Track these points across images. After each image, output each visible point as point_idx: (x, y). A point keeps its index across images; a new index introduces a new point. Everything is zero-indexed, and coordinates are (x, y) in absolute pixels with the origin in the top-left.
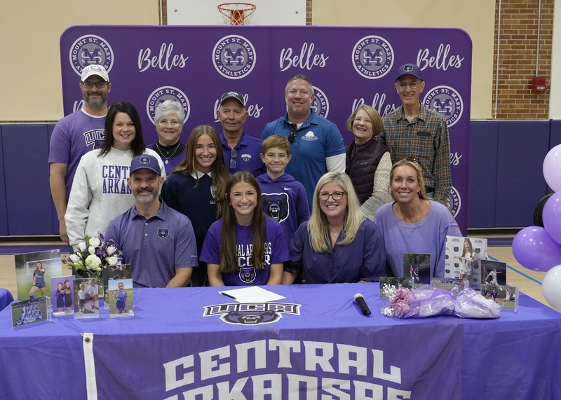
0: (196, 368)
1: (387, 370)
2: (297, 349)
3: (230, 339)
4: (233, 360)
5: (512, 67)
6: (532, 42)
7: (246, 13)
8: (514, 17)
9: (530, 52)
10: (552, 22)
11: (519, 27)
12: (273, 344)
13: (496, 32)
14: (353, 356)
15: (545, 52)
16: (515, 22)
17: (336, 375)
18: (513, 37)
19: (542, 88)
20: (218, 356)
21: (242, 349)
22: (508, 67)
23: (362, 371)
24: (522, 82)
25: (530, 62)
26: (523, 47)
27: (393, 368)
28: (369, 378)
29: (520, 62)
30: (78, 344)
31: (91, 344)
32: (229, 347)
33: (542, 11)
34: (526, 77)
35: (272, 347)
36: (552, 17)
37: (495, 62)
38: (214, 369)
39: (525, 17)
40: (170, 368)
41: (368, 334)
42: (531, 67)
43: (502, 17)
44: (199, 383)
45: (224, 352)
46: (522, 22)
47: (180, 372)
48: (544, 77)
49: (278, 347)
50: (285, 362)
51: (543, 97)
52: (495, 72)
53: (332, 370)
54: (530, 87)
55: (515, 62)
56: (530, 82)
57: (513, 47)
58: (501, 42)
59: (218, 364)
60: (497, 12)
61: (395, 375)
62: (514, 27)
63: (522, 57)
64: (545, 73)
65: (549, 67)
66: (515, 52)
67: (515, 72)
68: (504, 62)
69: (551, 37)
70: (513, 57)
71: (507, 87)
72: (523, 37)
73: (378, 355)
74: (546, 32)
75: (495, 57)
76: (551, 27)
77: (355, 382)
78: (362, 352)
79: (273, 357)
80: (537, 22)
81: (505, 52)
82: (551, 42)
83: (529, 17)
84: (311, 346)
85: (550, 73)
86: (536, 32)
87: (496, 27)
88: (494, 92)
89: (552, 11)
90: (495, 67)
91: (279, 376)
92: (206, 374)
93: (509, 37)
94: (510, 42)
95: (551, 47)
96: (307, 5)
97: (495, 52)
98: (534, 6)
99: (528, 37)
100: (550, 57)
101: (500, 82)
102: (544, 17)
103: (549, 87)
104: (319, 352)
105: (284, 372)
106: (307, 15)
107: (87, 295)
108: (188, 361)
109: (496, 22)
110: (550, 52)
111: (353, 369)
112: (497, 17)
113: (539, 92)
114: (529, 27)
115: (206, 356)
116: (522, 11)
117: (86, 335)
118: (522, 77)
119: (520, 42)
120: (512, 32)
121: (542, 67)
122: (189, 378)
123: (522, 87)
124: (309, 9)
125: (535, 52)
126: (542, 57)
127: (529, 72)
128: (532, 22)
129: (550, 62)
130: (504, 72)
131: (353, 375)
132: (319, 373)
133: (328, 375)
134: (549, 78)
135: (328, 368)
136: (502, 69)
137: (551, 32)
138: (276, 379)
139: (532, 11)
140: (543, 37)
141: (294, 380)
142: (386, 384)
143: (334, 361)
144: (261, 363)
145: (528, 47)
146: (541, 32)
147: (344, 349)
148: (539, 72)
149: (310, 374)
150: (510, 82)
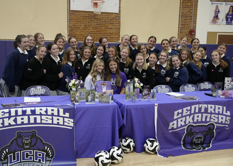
0: (182, 113)
1: (226, 112)
2: (206, 107)
3: (190, 104)
4: (190, 110)
5: (184, 26)
6: (190, 18)
7: (99, 4)
8: (185, 9)
9: (190, 21)
10: (197, 11)
11: (187, 13)
12: (200, 105)
13: (180, 14)
14: (219, 108)
15: (194, 22)
16: (186, 11)
17: (215, 114)
18: (185, 16)
19: (193, 34)
20: (187, 109)
21: (193, 107)
22: (183, 26)
23: (221, 112)
24: (187, 31)
25: (189, 25)
26: (188, 20)
27: (228, 111)
28: (222, 114)
29: (186, 25)
30: (153, 106)
31: (157, 107)
32: (190, 107)
33: (194, 8)
34: (188, 30)
35: (200, 107)
36: (197, 10)
37: (179, 24)
38: (186, 113)
39: (188, 9)
40: (176, 113)
41: (223, 102)
42: (190, 26)
43: (182, 9)
44: (182, 117)
45: (189, 108)
46: (188, 11)
47: (178, 114)
48: (194, 30)
49: (202, 106)
50: (203, 110)
51: (194, 36)
52: (179, 28)
53: (214, 112)
54: (189, 33)
55: (185, 25)
56: (189, 31)
57: (185, 19)
58: (181, 18)
59: (187, 111)
60: (180, 7)
61: (228, 113)
62: (185, 13)
63: (187, 23)
64: (194, 28)
65: (196, 27)
66: (185, 21)
67: (185, 28)
68: (182, 24)
69: (196, 17)
70: (184, 23)
71: (182, 33)
72: (188, 16)
73: (225, 108)
74: (195, 15)
75: (179, 23)
76: (197, 13)
77: (219, 115)
78: (221, 107)
79: (200, 109)
80: (192, 11)
81: (182, 21)
82: (196, 18)
83: (190, 9)
84: (209, 106)
85: (195, 28)
86: (192, 15)
87: (180, 12)
88: (178, 34)
89: (197, 8)
90: (179, 26)
91: (201, 114)
92: (184, 114)
93: (183, 16)
94: (184, 18)
95: (196, 20)
96: (119, 2)
97: (179, 21)
98: (191, 6)
99: (189, 16)
100: (196, 23)
101: (180, 31)
102: (194, 10)
103: (195, 33)
104: (211, 107)
105: (202, 113)
106: (119, 5)
107: (145, 94)
108: (180, 111)
109: (180, 11)
110: (196, 22)
111: (219, 112)
112: (180, 9)
113: (192, 35)
114: (190, 13)
115: (185, 109)
116: (188, 8)
117: (156, 104)
118: (187, 30)
119: (187, 18)
120: (184, 14)
121: (193, 27)
122: (180, 116)
123: (187, 33)
124: (120, 4)
125: (191, 21)
126: (193, 23)
127: (189, 28)
128: (191, 11)
129: (196, 25)
130: (182, 28)
131: (219, 114)
132: (211, 113)
133: (213, 114)
134: (195, 30)
135: (213, 112)
136: (181, 27)
137: (196, 15)
138: (200, 115)
139: (191, 8)
140: (194, 16)
141: (204, 115)
142: (226, 116)
143: (214, 110)
144: (197, 111)
145: (189, 20)
146: (193, 15)
147: (217, 106)
148: (193, 28)
149: (209, 113)
150: (183, 31)
